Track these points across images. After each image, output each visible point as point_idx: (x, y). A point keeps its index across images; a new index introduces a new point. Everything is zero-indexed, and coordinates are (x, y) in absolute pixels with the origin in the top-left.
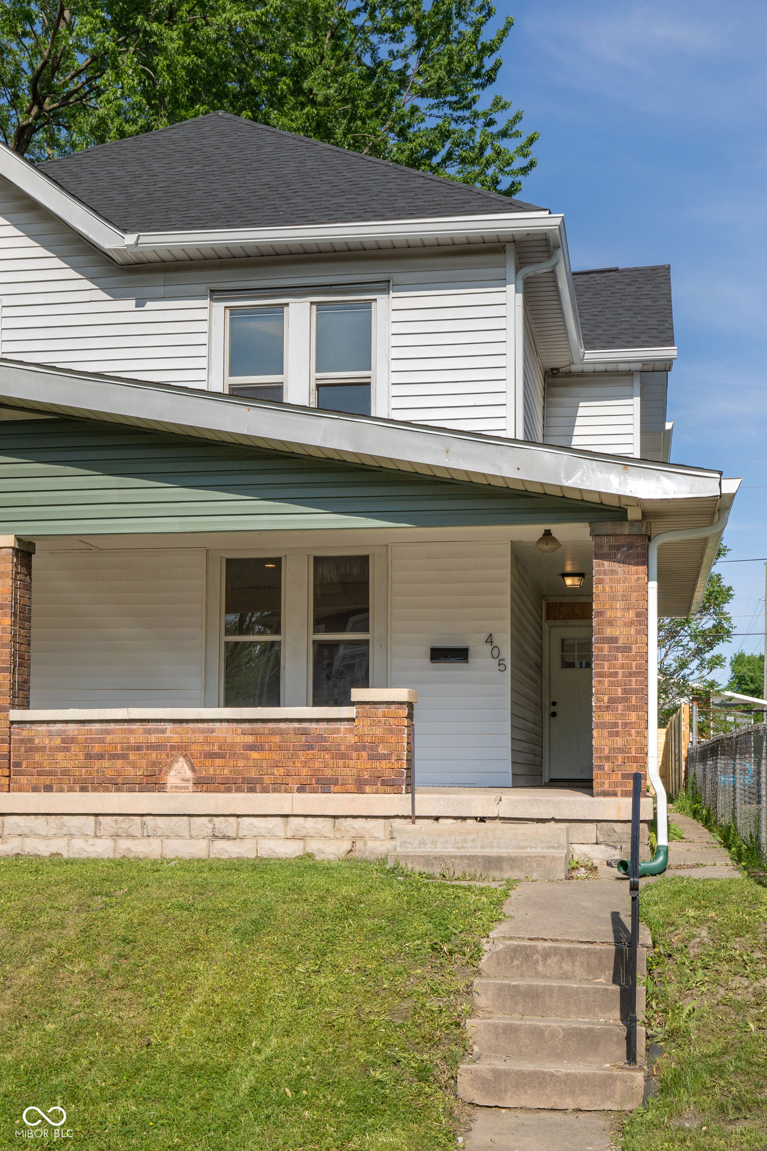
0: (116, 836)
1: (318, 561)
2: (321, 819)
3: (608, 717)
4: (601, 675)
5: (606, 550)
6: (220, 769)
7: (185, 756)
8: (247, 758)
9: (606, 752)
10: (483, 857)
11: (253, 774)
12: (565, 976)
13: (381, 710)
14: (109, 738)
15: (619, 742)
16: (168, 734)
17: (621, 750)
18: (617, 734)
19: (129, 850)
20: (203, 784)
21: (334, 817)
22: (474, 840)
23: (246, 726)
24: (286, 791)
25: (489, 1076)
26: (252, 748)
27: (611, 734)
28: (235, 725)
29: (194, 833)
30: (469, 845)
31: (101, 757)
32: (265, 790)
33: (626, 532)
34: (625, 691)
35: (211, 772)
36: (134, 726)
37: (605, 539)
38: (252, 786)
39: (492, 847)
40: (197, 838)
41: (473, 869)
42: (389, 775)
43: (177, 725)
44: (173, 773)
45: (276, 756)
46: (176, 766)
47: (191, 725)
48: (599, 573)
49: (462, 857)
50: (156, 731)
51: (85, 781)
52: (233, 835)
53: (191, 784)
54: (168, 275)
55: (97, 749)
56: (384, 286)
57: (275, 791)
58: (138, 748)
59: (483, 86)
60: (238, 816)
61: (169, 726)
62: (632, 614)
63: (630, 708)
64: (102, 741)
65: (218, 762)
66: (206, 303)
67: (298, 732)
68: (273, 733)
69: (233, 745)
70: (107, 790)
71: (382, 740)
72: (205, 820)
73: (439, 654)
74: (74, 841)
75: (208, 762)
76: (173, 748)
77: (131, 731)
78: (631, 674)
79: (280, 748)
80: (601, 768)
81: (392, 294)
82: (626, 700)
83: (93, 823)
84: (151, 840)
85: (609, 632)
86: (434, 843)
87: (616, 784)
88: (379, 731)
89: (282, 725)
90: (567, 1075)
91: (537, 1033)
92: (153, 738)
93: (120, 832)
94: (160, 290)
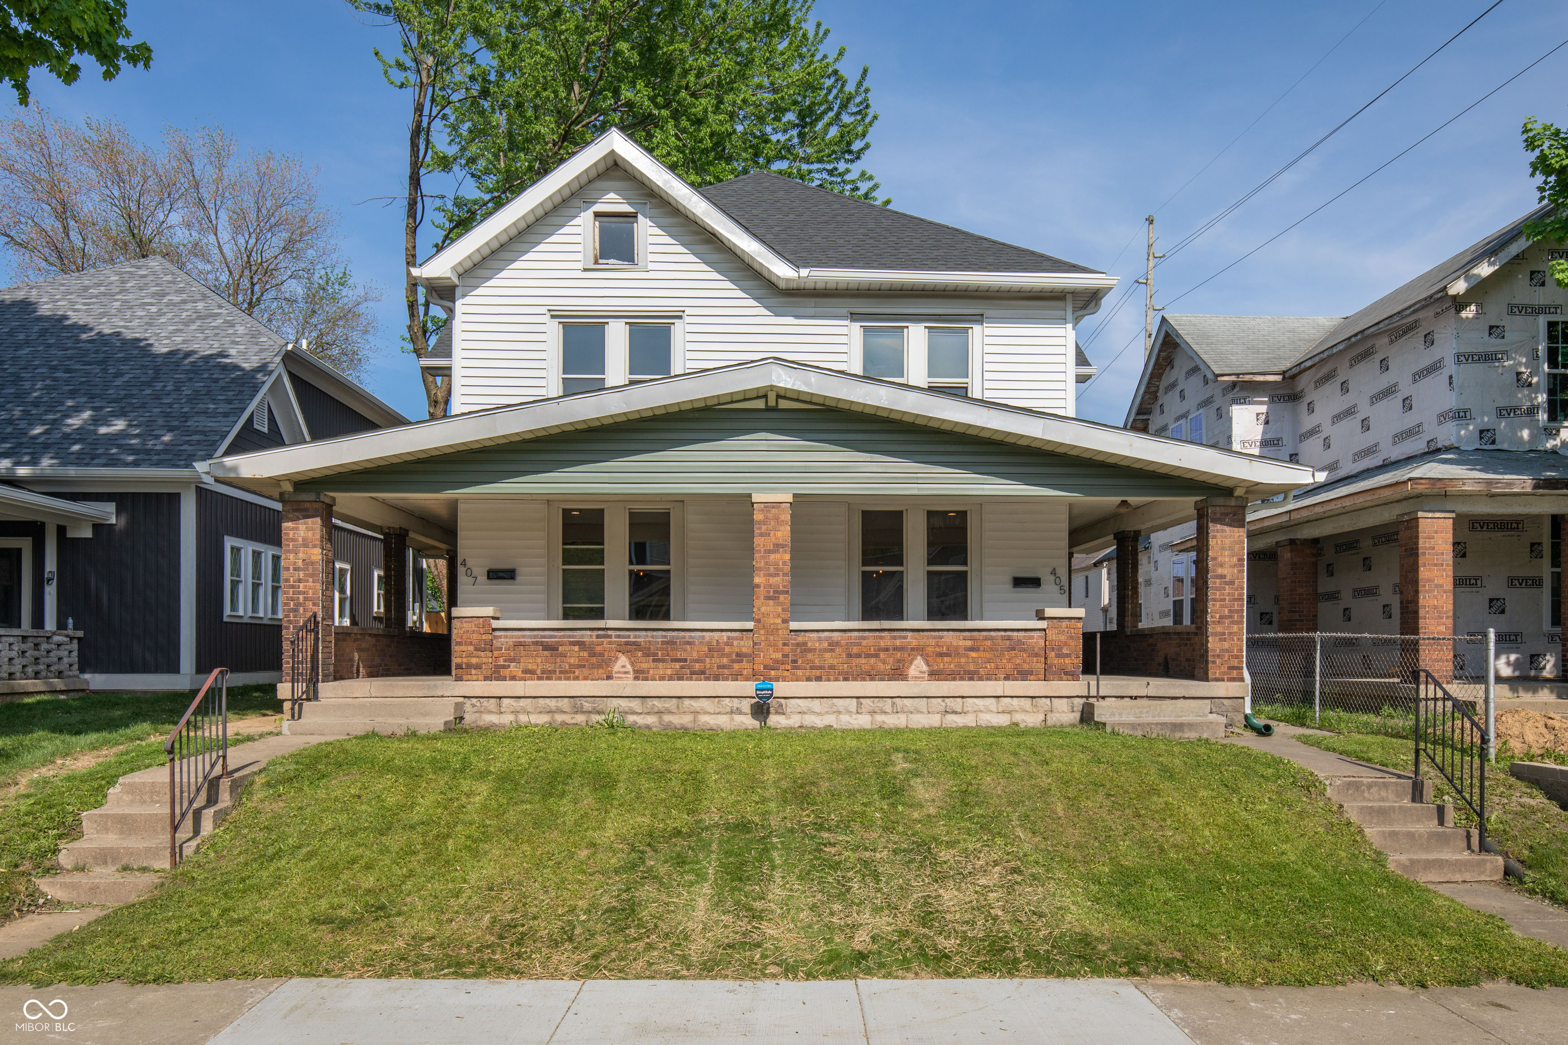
0: (873, 712)
1: (930, 514)
2: (1022, 699)
3: (1219, 629)
4: (1214, 600)
5: (1218, 516)
6: (948, 664)
7: (921, 655)
8: (967, 657)
9: (1218, 652)
10: (1171, 723)
11: (972, 667)
12: (1382, 799)
13: (1065, 623)
14: (864, 643)
15: (1226, 645)
16: (909, 640)
17: (1228, 651)
18: (1225, 640)
19: (884, 722)
20: (935, 675)
21: (1032, 697)
22: (1147, 712)
23: (967, 634)
24: (996, 680)
25: (1407, 863)
26: (972, 649)
27: (1220, 640)
28: (958, 633)
29: (931, 710)
30: (1144, 715)
31: (859, 656)
32: (981, 679)
33: (1233, 504)
34: (1230, 611)
35: (942, 666)
36: (883, 634)
37: (1218, 508)
38: (972, 676)
39: (1160, 716)
40: (933, 713)
41: (1164, 732)
42: (1070, 668)
43: (916, 633)
44: (913, 667)
45: (988, 655)
46: (915, 662)
47: (926, 633)
48: (1213, 531)
49: (1157, 724)
50: (900, 637)
51: (847, 673)
52: (959, 710)
53: (926, 675)
54: (817, 300)
55: (855, 650)
56: (980, 319)
57: (987, 679)
58: (887, 650)
59: (852, 161)
60: (963, 697)
61: (910, 634)
62: (1235, 559)
63: (1233, 623)
64: (859, 644)
65: (946, 659)
66: (847, 322)
67: (1003, 638)
68: (986, 639)
69: (957, 647)
70: (864, 680)
71: (1066, 644)
72: (940, 700)
73: (1019, 582)
74: (841, 716)
75: (939, 660)
76: (912, 649)
77: (881, 638)
78: (1235, 600)
79: (992, 650)
80: (1214, 662)
81: (985, 325)
82: (1231, 617)
83: (855, 704)
84: (899, 715)
85: (1220, 571)
86: (1120, 714)
87: (1224, 673)
88: (1063, 638)
89: (993, 634)
90: (1456, 860)
91: (1410, 835)
92: (898, 643)
93: (876, 709)
94: (812, 311)
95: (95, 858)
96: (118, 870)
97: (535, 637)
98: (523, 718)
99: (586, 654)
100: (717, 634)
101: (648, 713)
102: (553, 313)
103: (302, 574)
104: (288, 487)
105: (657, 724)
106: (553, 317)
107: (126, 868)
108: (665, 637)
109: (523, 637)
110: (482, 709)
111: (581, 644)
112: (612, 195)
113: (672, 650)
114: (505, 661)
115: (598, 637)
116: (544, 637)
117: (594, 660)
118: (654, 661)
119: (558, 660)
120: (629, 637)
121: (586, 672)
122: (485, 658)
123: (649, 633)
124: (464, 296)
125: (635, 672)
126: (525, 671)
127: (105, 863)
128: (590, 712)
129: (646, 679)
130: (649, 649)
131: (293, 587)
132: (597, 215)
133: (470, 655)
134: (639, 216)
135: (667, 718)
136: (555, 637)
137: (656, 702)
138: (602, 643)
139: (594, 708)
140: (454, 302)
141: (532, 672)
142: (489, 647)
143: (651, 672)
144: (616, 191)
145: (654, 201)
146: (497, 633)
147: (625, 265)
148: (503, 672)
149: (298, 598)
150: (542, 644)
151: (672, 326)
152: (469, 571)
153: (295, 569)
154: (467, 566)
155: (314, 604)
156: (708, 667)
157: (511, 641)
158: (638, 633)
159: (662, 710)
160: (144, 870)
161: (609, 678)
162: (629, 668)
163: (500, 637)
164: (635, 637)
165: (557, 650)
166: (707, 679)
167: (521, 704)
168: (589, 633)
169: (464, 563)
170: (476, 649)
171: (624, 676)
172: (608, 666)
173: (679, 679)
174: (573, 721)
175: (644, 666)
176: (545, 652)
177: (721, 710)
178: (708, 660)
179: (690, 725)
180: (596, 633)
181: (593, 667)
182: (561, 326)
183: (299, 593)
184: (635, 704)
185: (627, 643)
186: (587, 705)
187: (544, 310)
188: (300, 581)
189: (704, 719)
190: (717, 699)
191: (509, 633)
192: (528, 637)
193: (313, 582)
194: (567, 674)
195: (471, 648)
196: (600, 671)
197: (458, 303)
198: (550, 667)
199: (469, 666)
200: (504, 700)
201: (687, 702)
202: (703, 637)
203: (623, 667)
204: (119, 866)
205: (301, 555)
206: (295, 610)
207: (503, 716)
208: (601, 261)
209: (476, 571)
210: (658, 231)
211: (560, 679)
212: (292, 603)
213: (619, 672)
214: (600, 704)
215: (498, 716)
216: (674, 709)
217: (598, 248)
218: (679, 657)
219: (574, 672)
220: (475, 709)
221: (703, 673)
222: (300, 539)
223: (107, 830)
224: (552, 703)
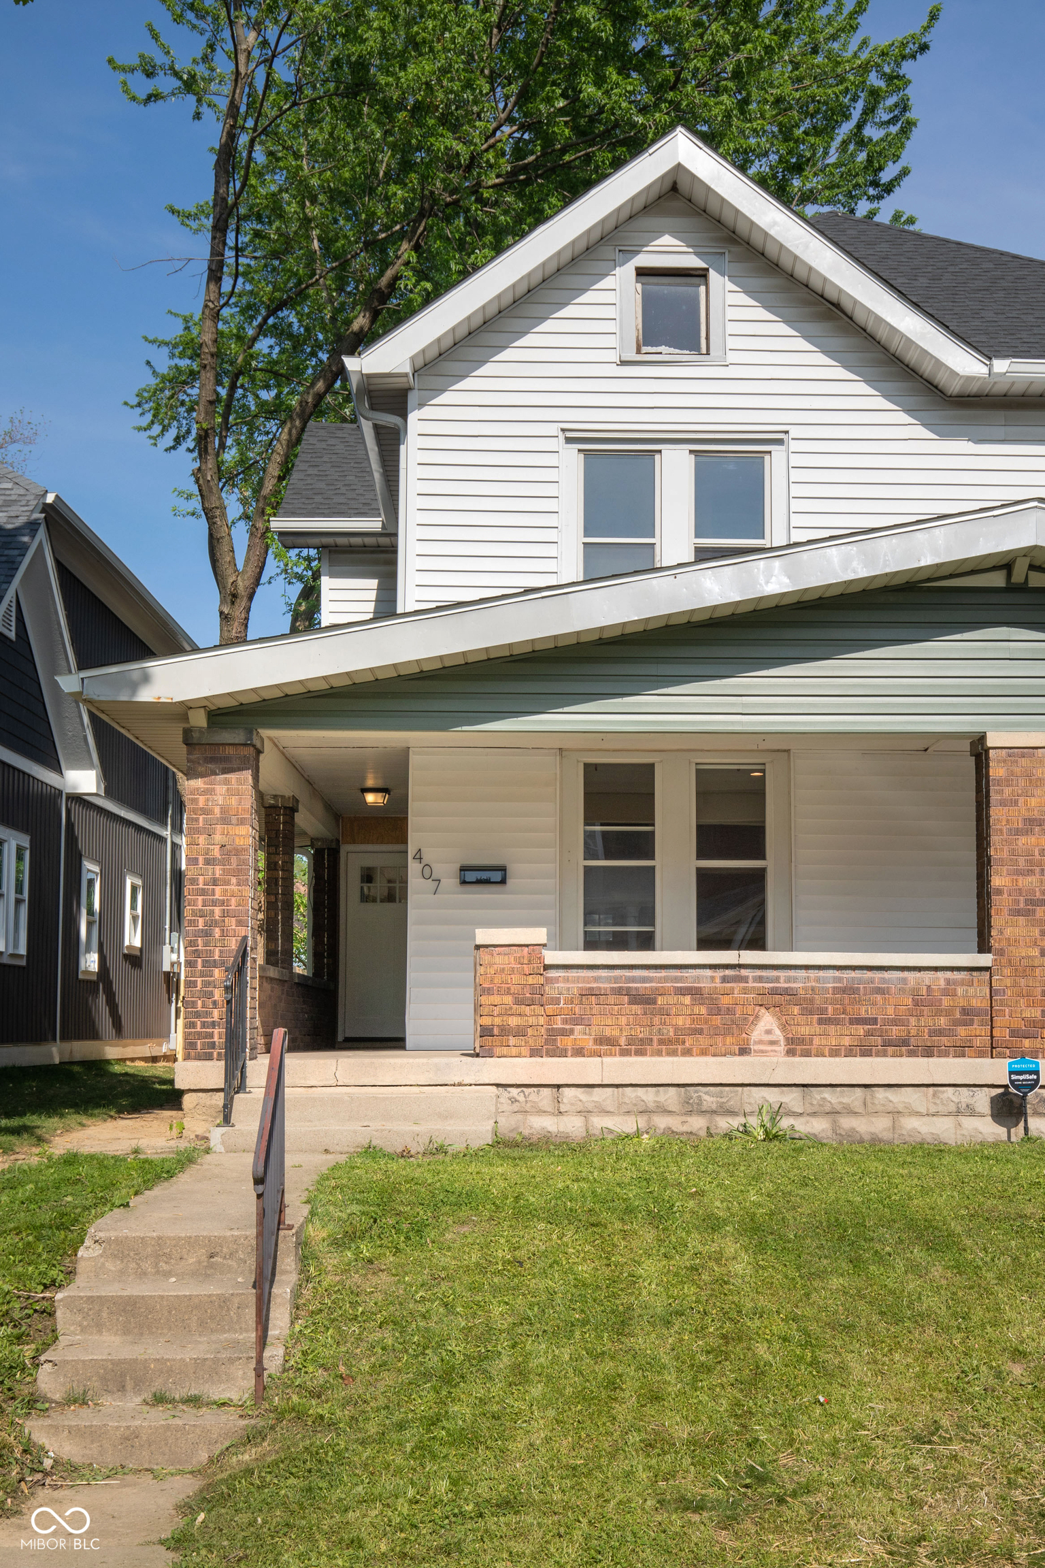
54: (1008, 413)
95: (104, 1379)
96: (146, 1402)
97: (616, 980)
98: (599, 1122)
99: (703, 1010)
100: (927, 976)
101: (814, 1114)
102: (569, 435)
103: (218, 871)
104: (199, 720)
105: (830, 1133)
106: (569, 440)
107: (160, 1399)
108: (840, 980)
109: (596, 979)
110: (528, 1107)
111: (695, 992)
112: (667, 240)
113: (852, 1003)
114: (565, 1021)
115: (725, 979)
116: (633, 980)
117: (717, 1020)
118: (820, 1022)
119: (656, 1020)
120: (777, 980)
121: (703, 1041)
122: (534, 1017)
123: (812, 974)
124: (421, 405)
125: (790, 1041)
126: (601, 1040)
127: (122, 1388)
128: (714, 1112)
129: (807, 1054)
130: (812, 1001)
131: (203, 892)
132: (642, 273)
133: (507, 1013)
134: (712, 274)
135: (847, 1123)
136: (650, 980)
137: (827, 1094)
138: (732, 991)
139: (721, 1105)
140: (404, 416)
141: (610, 1041)
142: (535, 997)
143: (816, 1041)
144: (674, 234)
145: (735, 249)
146: (552, 974)
147: (685, 355)
148: (561, 1042)
149: (212, 912)
150: (628, 992)
151: (767, 457)
152: (427, 870)
153: (208, 862)
154: (424, 861)
155: (240, 923)
156: (913, 1032)
157: (575, 988)
158: (792, 973)
159: (838, 1108)
160: (194, 1401)
161: (744, 1051)
162: (778, 1034)
163: (557, 980)
164: (788, 980)
165: (655, 1003)
166: (912, 1054)
167: (596, 1099)
168: (708, 973)
169: (419, 857)
170: (518, 1002)
171: (769, 1048)
172: (741, 1030)
173: (863, 1055)
174: (685, 1128)
175: (804, 1030)
176: (634, 1007)
177: (941, 1108)
178: (913, 1021)
179: (886, 1135)
180: (719, 973)
181: (716, 1032)
182: (581, 456)
183: (214, 903)
184: (791, 1099)
185: (774, 992)
186: (709, 1099)
187: (554, 429)
188: (215, 882)
189: (912, 1124)
190: (931, 1089)
191: (573, 974)
192: (604, 980)
193: (239, 884)
194: (672, 1045)
195: (508, 999)
196: (729, 1040)
197: (413, 417)
198: (641, 1033)
199: (505, 1031)
200: (566, 1091)
201: (881, 1094)
202: (904, 980)
203: (768, 1032)
204: (148, 1395)
205: (218, 838)
206: (207, 934)
207: (565, 1118)
208: (645, 349)
209: (439, 869)
210: (744, 299)
211: (659, 1053)
212: (201, 921)
213: (761, 1042)
214: (733, 1098)
215: (555, 1119)
216: (858, 1106)
217: (640, 327)
218: (863, 1014)
219: (684, 1043)
220: (516, 1107)
221: (905, 1043)
222: (217, 810)
223: (99, 1327)
224: (649, 1096)
